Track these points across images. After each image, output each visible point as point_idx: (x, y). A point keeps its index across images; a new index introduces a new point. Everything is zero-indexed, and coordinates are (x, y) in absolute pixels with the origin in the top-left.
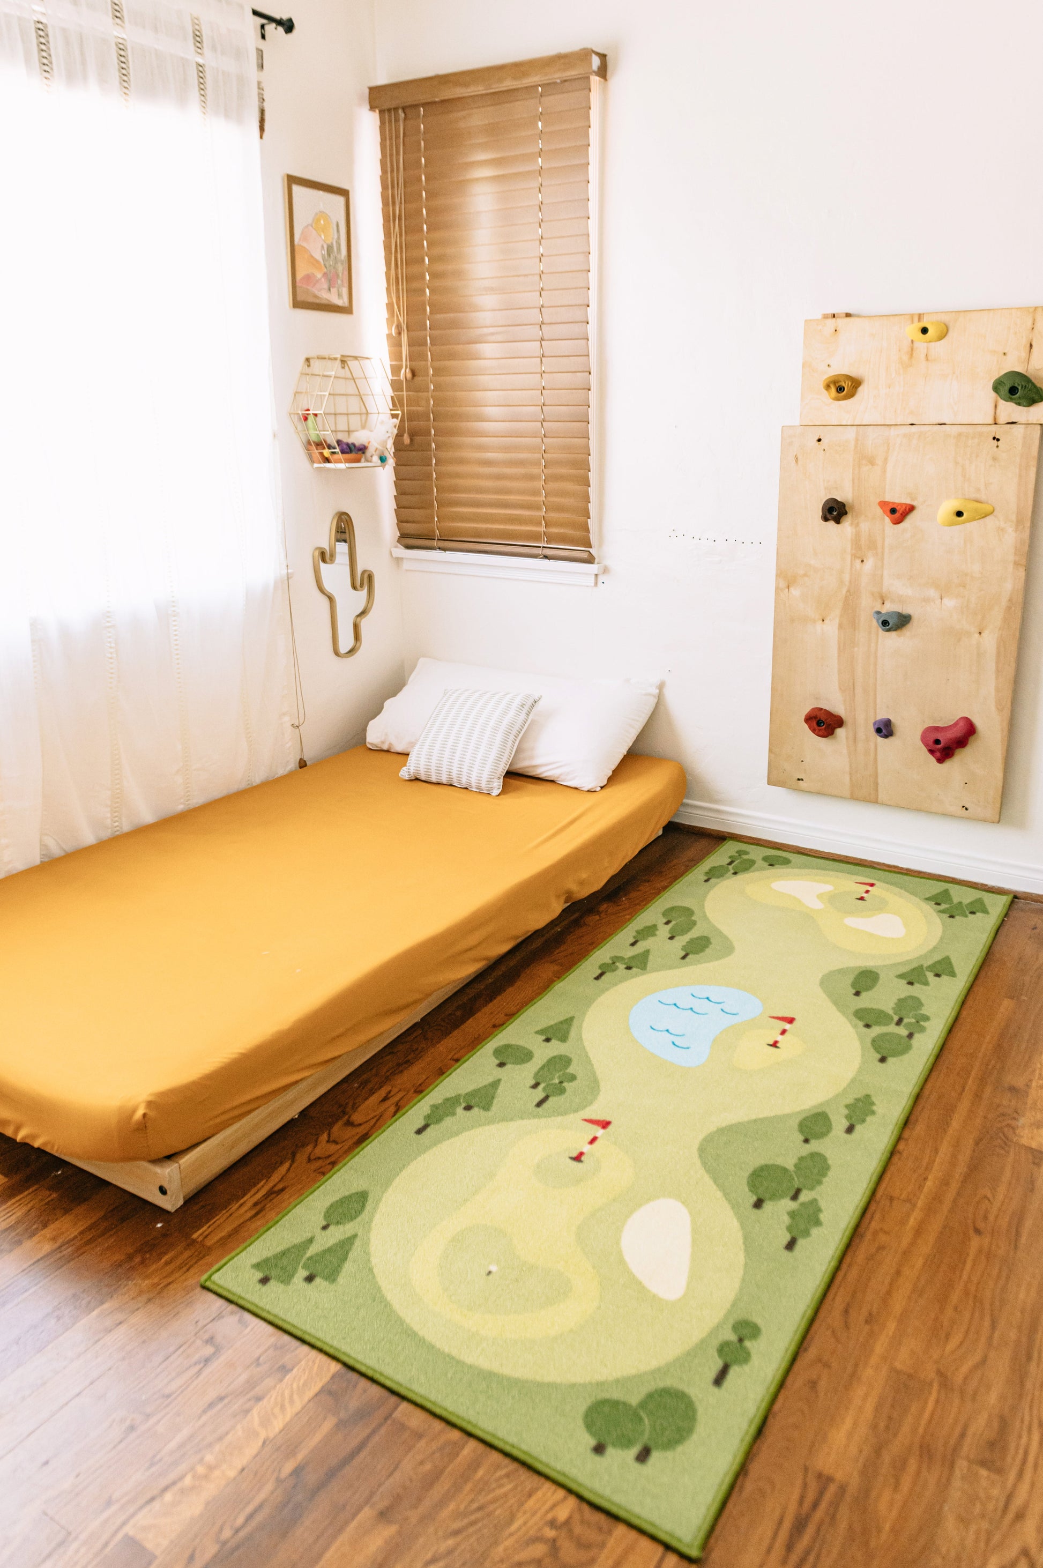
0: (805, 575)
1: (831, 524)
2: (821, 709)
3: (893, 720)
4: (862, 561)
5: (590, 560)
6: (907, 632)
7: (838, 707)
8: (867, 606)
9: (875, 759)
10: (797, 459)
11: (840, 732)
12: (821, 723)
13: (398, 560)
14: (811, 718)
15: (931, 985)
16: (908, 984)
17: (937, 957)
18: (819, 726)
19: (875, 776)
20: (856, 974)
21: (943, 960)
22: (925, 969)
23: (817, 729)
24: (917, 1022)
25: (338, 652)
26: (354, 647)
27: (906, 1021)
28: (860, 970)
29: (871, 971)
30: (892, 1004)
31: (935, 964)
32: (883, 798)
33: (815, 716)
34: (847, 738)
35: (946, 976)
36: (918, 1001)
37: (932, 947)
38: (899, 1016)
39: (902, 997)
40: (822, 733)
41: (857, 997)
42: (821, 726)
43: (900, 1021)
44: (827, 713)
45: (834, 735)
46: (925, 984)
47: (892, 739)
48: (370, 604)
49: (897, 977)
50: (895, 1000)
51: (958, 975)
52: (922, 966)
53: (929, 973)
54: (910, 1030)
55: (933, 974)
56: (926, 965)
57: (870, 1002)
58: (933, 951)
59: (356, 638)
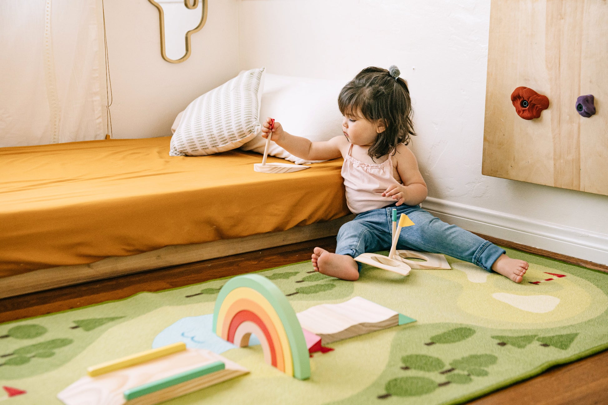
2: (525, 88)
3: (596, 96)
7: (542, 87)
9: (578, 142)
11: (546, 114)
12: (525, 104)
14: (515, 98)
15: (525, 349)
16: (499, 344)
17: (564, 332)
18: (526, 107)
19: (578, 160)
20: (450, 329)
21: (568, 335)
22: (536, 338)
23: (524, 111)
24: (469, 375)
25: (164, 56)
26: (185, 56)
27: (456, 372)
28: (459, 326)
29: (470, 329)
30: (458, 357)
31: (553, 337)
32: (585, 185)
33: (519, 96)
34: (552, 120)
35: (554, 348)
36: (492, 360)
37: (569, 324)
38: (454, 367)
39: (479, 354)
40: (529, 115)
41: (426, 346)
42: (528, 107)
43: (450, 371)
44: (532, 93)
45: (540, 118)
46: (520, 347)
47: (594, 117)
48: (203, 22)
49: (493, 337)
50: (466, 355)
51: (569, 349)
52: (535, 336)
53: (537, 342)
54: (450, 380)
55: (540, 343)
56: (542, 336)
57: (435, 351)
58: (564, 328)
59: (187, 49)
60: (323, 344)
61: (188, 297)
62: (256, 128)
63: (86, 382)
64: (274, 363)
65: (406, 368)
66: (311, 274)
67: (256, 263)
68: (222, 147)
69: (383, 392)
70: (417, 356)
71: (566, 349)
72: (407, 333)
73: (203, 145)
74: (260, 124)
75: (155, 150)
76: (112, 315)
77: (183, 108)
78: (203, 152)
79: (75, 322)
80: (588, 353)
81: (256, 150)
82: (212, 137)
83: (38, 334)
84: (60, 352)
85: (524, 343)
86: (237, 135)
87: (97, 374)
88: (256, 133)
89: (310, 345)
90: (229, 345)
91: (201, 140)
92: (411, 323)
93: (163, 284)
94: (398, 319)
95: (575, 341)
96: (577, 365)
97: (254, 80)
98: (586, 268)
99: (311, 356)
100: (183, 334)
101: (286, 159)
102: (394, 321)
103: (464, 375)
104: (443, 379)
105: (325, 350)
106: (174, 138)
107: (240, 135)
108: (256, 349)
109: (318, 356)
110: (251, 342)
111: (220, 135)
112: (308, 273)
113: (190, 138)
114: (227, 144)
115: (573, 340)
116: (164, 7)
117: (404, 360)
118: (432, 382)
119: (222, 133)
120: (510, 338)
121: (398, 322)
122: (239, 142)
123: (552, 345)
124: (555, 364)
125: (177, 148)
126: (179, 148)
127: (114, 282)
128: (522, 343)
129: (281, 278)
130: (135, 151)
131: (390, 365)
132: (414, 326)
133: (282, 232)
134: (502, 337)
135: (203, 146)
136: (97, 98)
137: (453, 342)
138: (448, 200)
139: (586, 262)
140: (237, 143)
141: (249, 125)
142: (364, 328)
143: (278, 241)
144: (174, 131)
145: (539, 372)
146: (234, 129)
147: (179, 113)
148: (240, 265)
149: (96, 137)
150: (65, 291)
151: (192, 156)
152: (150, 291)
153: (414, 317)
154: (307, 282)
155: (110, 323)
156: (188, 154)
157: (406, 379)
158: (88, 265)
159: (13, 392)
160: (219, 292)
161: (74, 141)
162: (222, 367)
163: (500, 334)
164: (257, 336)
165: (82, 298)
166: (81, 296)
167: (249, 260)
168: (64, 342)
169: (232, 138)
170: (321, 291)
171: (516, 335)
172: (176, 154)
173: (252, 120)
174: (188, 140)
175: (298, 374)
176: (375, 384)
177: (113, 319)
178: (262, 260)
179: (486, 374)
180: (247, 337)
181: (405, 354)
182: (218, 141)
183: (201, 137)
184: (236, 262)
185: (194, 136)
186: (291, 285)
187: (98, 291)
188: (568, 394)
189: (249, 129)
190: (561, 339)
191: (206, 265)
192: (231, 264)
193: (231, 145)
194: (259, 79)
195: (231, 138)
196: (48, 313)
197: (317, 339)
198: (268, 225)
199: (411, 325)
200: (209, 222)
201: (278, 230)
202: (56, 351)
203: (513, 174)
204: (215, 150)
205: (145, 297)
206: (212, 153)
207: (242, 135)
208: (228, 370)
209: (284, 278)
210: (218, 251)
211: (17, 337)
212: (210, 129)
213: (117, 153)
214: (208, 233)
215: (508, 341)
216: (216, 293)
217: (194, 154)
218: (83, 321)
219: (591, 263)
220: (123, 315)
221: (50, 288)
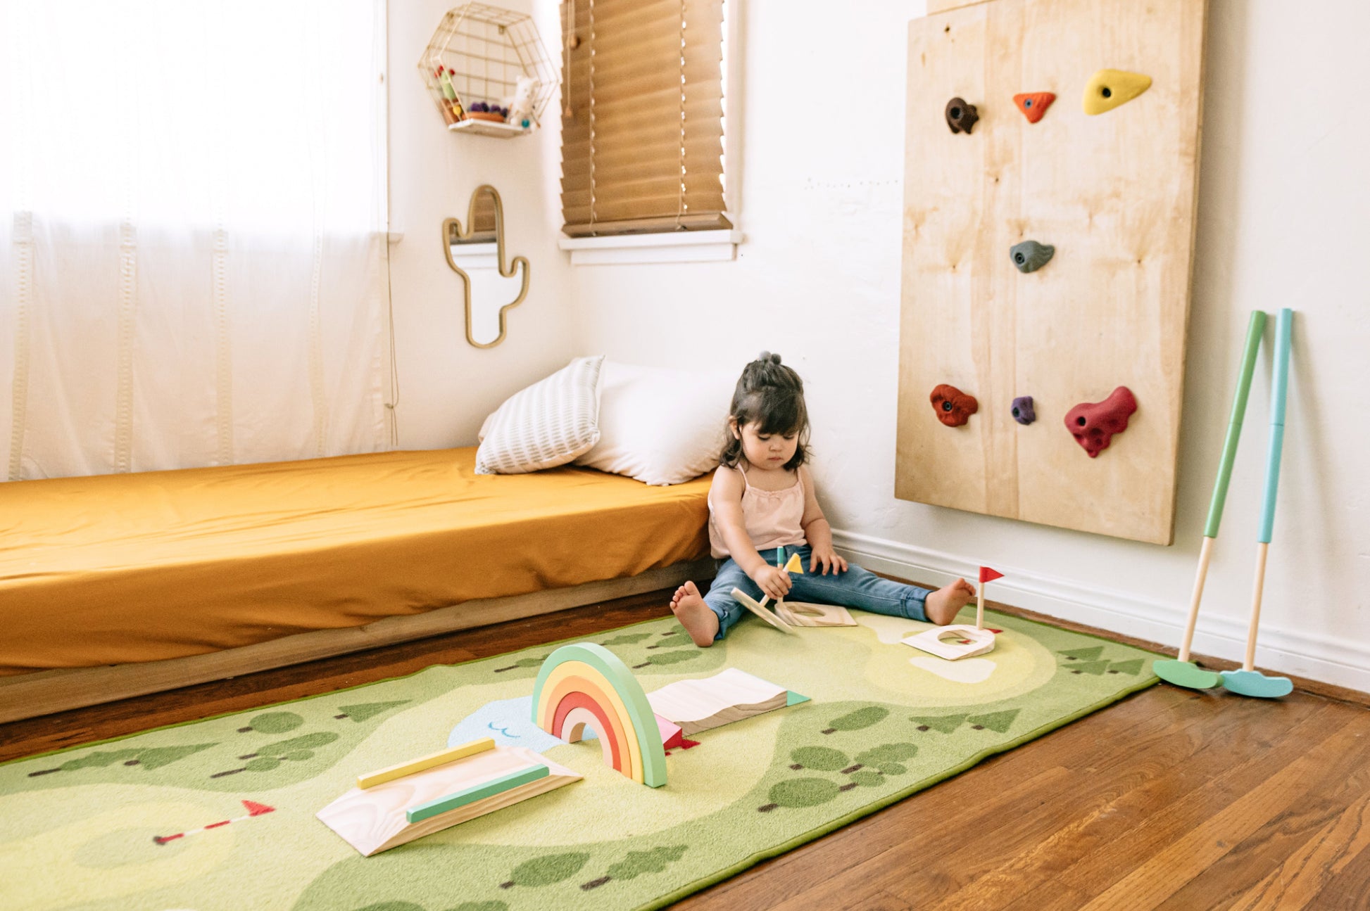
0: (935, 209)
1: (962, 135)
2: (947, 386)
3: (1035, 398)
4: (997, 180)
5: (725, 225)
6: (1051, 270)
7: (969, 385)
8: (1004, 242)
9: (1015, 456)
10: (923, 57)
11: (974, 419)
12: (948, 406)
13: (569, 252)
14: (936, 398)
15: (954, 734)
16: (920, 728)
17: (1002, 709)
18: (948, 411)
19: (1015, 480)
20: (855, 710)
21: (1006, 713)
22: (967, 718)
23: (947, 415)
24: (880, 773)
25: (471, 340)
26: (498, 339)
27: (863, 769)
28: (868, 706)
29: (881, 709)
30: (867, 749)
31: (988, 715)
32: (1025, 513)
33: (940, 395)
34: (982, 427)
35: (990, 730)
36: (911, 750)
37: (1008, 697)
38: (860, 763)
39: (893, 743)
40: (954, 421)
41: (823, 734)
42: (951, 411)
43: (855, 768)
44: (957, 392)
45: (967, 424)
46: (946, 731)
47: (1034, 426)
48: (523, 295)
49: (911, 719)
50: (877, 745)
51: (1009, 732)
52: (966, 715)
53: (968, 723)
54: (856, 781)
55: (973, 725)
56: (974, 715)
57: (835, 742)
58: (1003, 702)
59: (501, 329)
60: (685, 736)
61: (497, 671)
62: (594, 436)
63: (356, 796)
64: (617, 766)
65: (798, 767)
66: (668, 637)
67: (593, 621)
68: (547, 462)
69: (767, 802)
70: (812, 749)
71: (1005, 732)
72: (798, 717)
73: (520, 459)
74: (599, 431)
75: (455, 467)
76: (392, 699)
77: (495, 408)
78: (521, 469)
79: (341, 708)
80: (1034, 735)
81: (595, 466)
82: (533, 448)
83: (290, 727)
84: (321, 752)
85: (952, 726)
86: (567, 445)
87: (369, 785)
88: (592, 444)
89: (665, 739)
90: (555, 739)
91: (518, 452)
92: (804, 702)
93: (462, 652)
94: (785, 697)
95: (1016, 721)
96: (1019, 752)
97: (591, 372)
98: (1027, 620)
99: (667, 754)
100: (490, 726)
101: (635, 478)
102: (782, 701)
103: (874, 773)
104: (846, 780)
105: (687, 745)
106: (481, 449)
107: (572, 446)
108: (593, 745)
109: (677, 752)
110: (586, 735)
111: (544, 446)
112: (665, 635)
113: (504, 450)
114: (554, 458)
115: (1013, 719)
116: (469, 273)
117: (794, 755)
118: (832, 785)
119: (547, 443)
120: (934, 719)
121: (786, 702)
122: (571, 454)
123: (988, 727)
124: (992, 752)
125: (485, 463)
126: (488, 463)
127: (395, 652)
128: (950, 726)
129: (626, 642)
130: (428, 468)
131: (775, 764)
132: (808, 708)
133: (628, 579)
134: (923, 719)
135: (520, 461)
136: (378, 396)
137: (859, 727)
138: (853, 531)
139: (1028, 612)
140: (569, 456)
141: (584, 432)
142: (740, 712)
143: (624, 590)
144: (482, 439)
145: (971, 765)
146: (564, 438)
147: (488, 414)
148: (570, 624)
149: (376, 447)
150: (330, 664)
151: (506, 474)
152: (445, 663)
153: (807, 695)
154: (663, 648)
155: (391, 710)
156: (500, 471)
157: (796, 783)
158: (361, 628)
159: (257, 810)
160: (541, 663)
161: (345, 454)
162: (545, 772)
163: (920, 715)
164: (594, 727)
165: (352, 674)
166: (351, 671)
167: (582, 617)
168: (327, 738)
169: (561, 449)
170: (682, 659)
171: (941, 715)
172: (484, 471)
173: (588, 425)
174: (501, 453)
175: (650, 781)
176: (754, 792)
177: (393, 704)
178: (601, 617)
179: (902, 771)
180: (579, 728)
181: (795, 747)
182: (542, 454)
183: (518, 449)
184: (565, 620)
185: (509, 448)
186: (640, 652)
187: (374, 665)
188: (1007, 793)
189: (584, 438)
190: (999, 719)
191: (524, 625)
192: (559, 623)
193: (559, 460)
194: (598, 370)
195: (559, 449)
196: (305, 695)
197: (677, 729)
198: (610, 568)
199: (805, 705)
200: (529, 567)
201: (623, 576)
202: (315, 750)
203: (935, 498)
204: (538, 466)
205: (438, 673)
206: (533, 470)
207: (574, 445)
208: (553, 776)
209: (631, 643)
210: (541, 606)
211: (262, 731)
212: (530, 438)
213: (404, 470)
214: (526, 582)
215: (931, 724)
216: (538, 665)
217: (508, 471)
218: (352, 708)
219: (1034, 613)
220: (408, 699)
221: (309, 659)
